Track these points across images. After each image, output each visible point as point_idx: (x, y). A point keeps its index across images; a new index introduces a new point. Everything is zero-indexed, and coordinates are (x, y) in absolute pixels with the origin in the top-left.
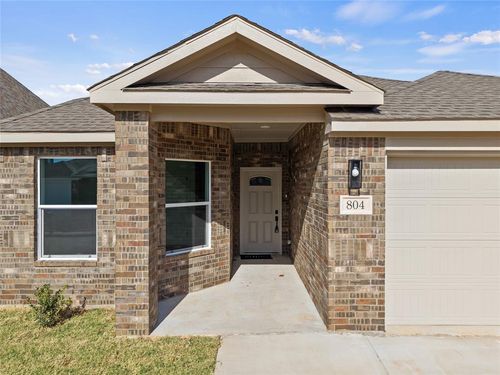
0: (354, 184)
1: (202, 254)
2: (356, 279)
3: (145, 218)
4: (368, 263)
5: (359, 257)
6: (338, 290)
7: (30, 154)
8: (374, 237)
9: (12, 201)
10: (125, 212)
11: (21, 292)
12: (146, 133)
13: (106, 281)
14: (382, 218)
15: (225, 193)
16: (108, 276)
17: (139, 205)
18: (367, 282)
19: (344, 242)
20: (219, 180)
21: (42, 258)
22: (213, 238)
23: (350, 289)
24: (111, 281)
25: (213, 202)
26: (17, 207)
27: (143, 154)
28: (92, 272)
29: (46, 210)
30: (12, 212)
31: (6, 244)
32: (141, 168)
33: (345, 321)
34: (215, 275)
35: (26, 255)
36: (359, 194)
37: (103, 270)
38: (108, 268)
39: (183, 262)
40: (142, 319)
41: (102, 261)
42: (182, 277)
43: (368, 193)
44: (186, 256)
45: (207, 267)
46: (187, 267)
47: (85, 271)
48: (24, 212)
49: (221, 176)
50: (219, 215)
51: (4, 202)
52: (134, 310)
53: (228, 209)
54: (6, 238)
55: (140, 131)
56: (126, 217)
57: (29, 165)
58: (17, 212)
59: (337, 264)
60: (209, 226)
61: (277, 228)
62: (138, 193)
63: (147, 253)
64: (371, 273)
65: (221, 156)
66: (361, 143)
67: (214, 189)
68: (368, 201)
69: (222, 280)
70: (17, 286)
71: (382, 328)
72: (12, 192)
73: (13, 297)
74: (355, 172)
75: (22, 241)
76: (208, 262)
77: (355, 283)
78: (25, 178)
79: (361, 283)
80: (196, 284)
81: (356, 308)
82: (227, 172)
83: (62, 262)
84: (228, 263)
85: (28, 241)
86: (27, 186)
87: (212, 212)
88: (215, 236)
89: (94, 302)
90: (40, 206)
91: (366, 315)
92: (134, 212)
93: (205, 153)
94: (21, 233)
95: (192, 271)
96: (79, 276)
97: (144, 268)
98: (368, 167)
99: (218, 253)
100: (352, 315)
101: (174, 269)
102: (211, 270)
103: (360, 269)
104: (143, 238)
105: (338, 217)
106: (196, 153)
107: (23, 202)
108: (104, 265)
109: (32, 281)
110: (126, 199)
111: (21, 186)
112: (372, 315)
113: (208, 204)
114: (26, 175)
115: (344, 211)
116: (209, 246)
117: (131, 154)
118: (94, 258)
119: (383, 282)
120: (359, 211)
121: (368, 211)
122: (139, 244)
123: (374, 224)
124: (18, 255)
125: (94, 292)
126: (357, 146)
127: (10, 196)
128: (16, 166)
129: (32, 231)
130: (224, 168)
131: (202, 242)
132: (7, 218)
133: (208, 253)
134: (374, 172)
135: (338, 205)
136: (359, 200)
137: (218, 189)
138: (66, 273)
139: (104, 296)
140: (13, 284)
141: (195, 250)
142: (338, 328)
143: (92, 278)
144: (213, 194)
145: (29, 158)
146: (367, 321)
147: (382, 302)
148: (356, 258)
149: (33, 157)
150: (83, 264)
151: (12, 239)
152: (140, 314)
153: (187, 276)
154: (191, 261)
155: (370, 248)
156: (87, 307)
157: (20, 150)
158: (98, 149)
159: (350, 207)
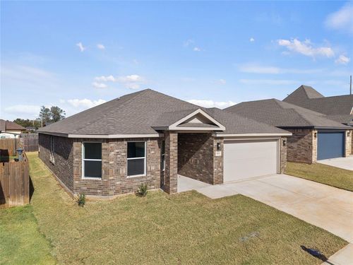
0: (218, 149)
4: (221, 167)
6: (215, 174)
7: (125, 141)
8: (221, 161)
9: (119, 158)
13: (149, 182)
14: (223, 156)
16: (150, 180)
18: (220, 172)
19: (216, 163)
21: (127, 177)
23: (217, 174)
24: (151, 182)
26: (121, 160)
27: (176, 143)
28: (145, 180)
29: (128, 160)
30: (119, 162)
31: (117, 173)
33: (216, 182)
35: (124, 176)
37: (148, 179)
38: (150, 177)
40: (175, 188)
41: (147, 175)
47: (143, 179)
48: (123, 161)
51: (117, 158)
54: (117, 171)
55: (176, 136)
56: (172, 160)
58: (121, 162)
59: (215, 168)
64: (221, 170)
66: (220, 138)
70: (121, 188)
71: (223, 183)
73: (119, 192)
75: (122, 172)
77: (218, 172)
78: (124, 149)
85: (124, 172)
86: (125, 152)
94: (122, 169)
96: (141, 181)
100: (218, 180)
103: (219, 169)
104: (176, 165)
105: (216, 157)
107: (123, 158)
108: (148, 177)
109: (126, 185)
111: (122, 152)
112: (221, 180)
118: (144, 175)
119: (223, 172)
121: (220, 155)
123: (221, 158)
124: (121, 177)
127: (119, 156)
128: (121, 145)
129: (126, 168)
132: (117, 164)
134: (222, 145)
135: (215, 154)
136: (219, 152)
139: (148, 187)
140: (119, 187)
142: (215, 184)
143: (145, 182)
146: (220, 182)
147: (223, 177)
148: (218, 166)
150: (141, 177)
151: (119, 171)
155: (221, 164)
157: (122, 140)
158: (147, 139)
159: (218, 154)
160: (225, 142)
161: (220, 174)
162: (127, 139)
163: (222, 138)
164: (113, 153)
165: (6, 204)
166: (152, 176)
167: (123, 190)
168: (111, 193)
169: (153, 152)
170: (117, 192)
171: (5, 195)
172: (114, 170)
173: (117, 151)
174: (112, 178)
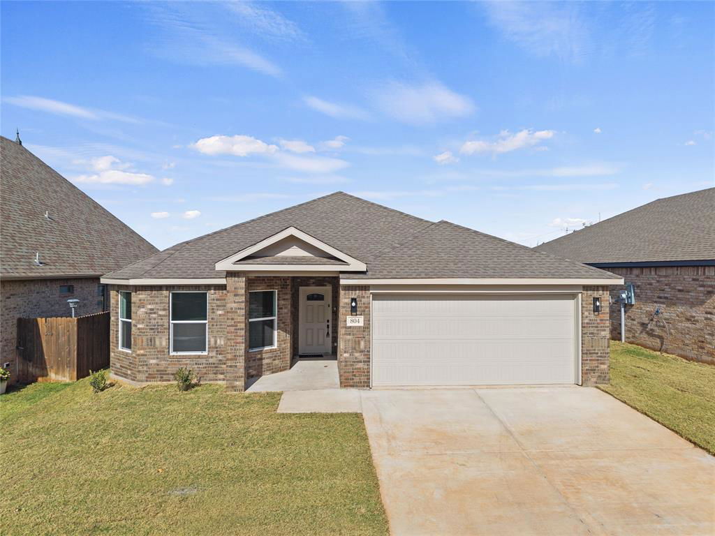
0: (354, 310)
1: (271, 351)
2: (355, 360)
3: (243, 329)
4: (361, 352)
5: (357, 349)
6: (346, 366)
7: (167, 290)
8: (364, 337)
9: (155, 319)
10: (232, 326)
11: (161, 374)
12: (244, 284)
13: (212, 367)
14: (368, 328)
15: (287, 311)
16: (214, 364)
17: (239, 322)
18: (361, 362)
19: (349, 341)
20: (282, 302)
21: (172, 353)
22: (278, 341)
23: (352, 365)
24: (216, 367)
25: (278, 317)
26: (157, 323)
27: (242, 295)
28: (204, 362)
29: (174, 324)
30: (154, 326)
31: (151, 345)
32: (241, 302)
33: (349, 383)
34: (280, 365)
35: (164, 352)
36: (356, 315)
37: (211, 361)
38: (215, 359)
39: (259, 356)
40: (240, 383)
41: (210, 355)
42: (258, 366)
43: (361, 315)
44: (261, 353)
45: (274, 360)
46: (261, 359)
47: (200, 361)
48: (162, 326)
49: (284, 299)
50: (282, 325)
51: (150, 319)
52: (236, 378)
53: (289, 321)
54: (151, 341)
55: (241, 283)
56: (232, 329)
57: (166, 297)
58: (158, 325)
59: (345, 352)
60: (276, 333)
61: (328, 333)
62: (239, 316)
63: (243, 348)
64: (363, 356)
65: (284, 287)
66: (358, 288)
67: (279, 308)
68: (361, 319)
69: (284, 369)
70: (157, 371)
71: (368, 386)
72: (155, 313)
73: (154, 378)
74: (354, 304)
75: (161, 344)
76: (275, 356)
77: (354, 362)
78: (163, 305)
79: (357, 362)
80: (267, 370)
81: (355, 376)
82: (288, 296)
83: (186, 356)
84: (288, 357)
85: (164, 343)
86: (164, 310)
87: (278, 323)
88: (279, 340)
89: (206, 380)
90: (171, 322)
91: (360, 379)
92: (237, 326)
93: (273, 285)
94: (161, 338)
95: (265, 362)
96: (196, 364)
97: (242, 356)
98: (361, 301)
99: (281, 350)
100: (353, 379)
101: (254, 360)
102: (277, 362)
103: (357, 355)
104: (241, 340)
105: (346, 327)
106: (268, 286)
107: (162, 319)
108: (212, 357)
109: (167, 368)
110: (232, 319)
111: (161, 310)
112: (363, 379)
113: (275, 318)
114: (164, 303)
115: (349, 324)
116: (275, 346)
117: (236, 295)
118: (205, 353)
119: (369, 362)
120: (357, 324)
121: (361, 324)
122: (239, 343)
123: (364, 331)
124: (158, 352)
125: (206, 373)
126: (356, 290)
127: (154, 315)
128: (157, 297)
129: (167, 337)
130: (286, 294)
131: (271, 344)
132: (151, 329)
133: (275, 350)
134: (364, 304)
135: (345, 321)
136: (357, 318)
137: (282, 308)
138: (188, 362)
139: (211, 376)
140: (155, 370)
141: (267, 348)
142: (345, 386)
143: (204, 366)
144: (278, 312)
145: (165, 293)
146: (361, 382)
147: (369, 372)
148: (355, 349)
149: (168, 292)
150: (199, 357)
151: (155, 341)
152: (239, 381)
153: (262, 365)
154: (264, 356)
155: (362, 343)
156: (201, 383)
157: (160, 288)
158: (208, 287)
159: (352, 321)
160: (376, 297)
161: (360, 365)
162: (168, 287)
163: (365, 288)
164: (142, 310)
165: (48, 377)
166: (220, 357)
167: (162, 374)
168: (139, 376)
169: (220, 312)
170: (150, 377)
171: (47, 364)
172: (145, 338)
173: (150, 307)
174: (142, 352)
